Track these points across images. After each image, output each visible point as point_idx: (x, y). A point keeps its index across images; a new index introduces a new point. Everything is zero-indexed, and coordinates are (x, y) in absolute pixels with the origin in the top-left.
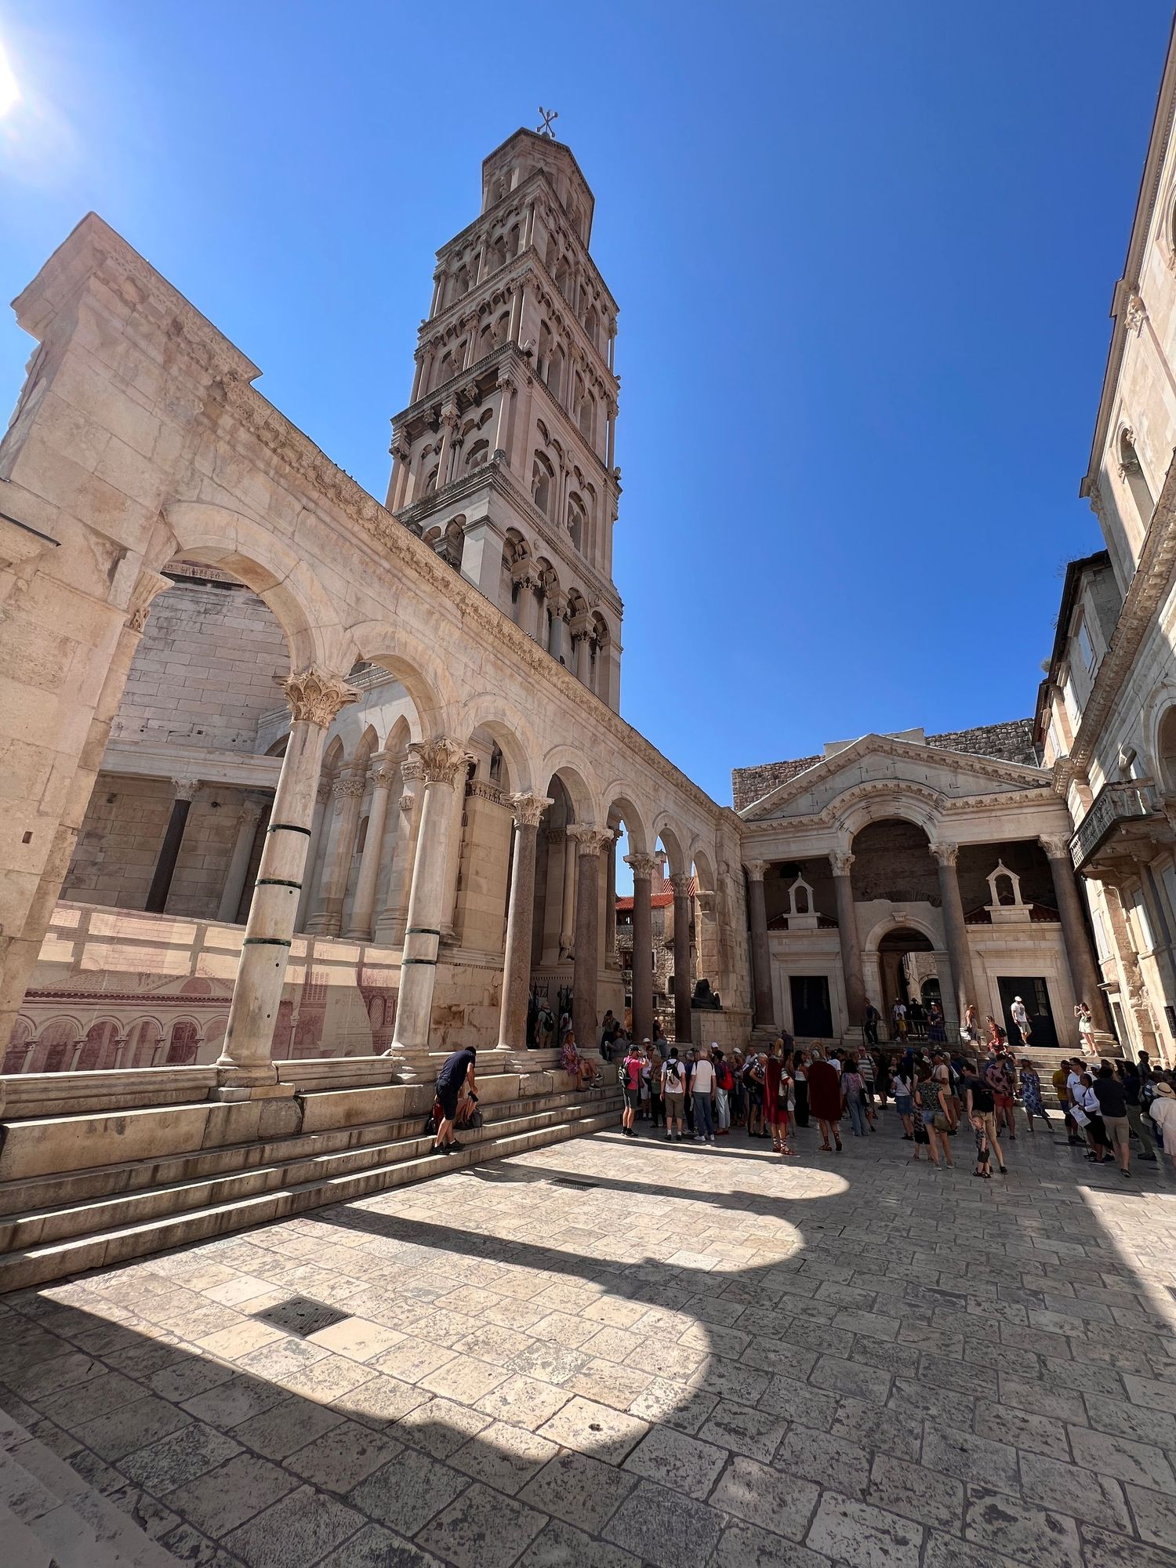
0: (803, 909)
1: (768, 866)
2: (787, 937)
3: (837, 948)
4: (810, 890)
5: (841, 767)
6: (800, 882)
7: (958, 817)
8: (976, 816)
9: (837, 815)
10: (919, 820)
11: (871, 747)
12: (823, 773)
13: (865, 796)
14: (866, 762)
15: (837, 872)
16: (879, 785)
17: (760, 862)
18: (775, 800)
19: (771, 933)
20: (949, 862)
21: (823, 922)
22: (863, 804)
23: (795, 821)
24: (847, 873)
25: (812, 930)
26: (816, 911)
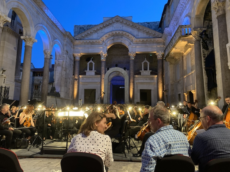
1: (82, 55)
2: (85, 77)
4: (94, 64)
5: (107, 25)
6: (91, 61)
7: (137, 45)
9: (104, 41)
10: (127, 44)
11: (117, 20)
12: (102, 27)
13: (113, 36)
14: (115, 25)
15: (102, 59)
16: (117, 32)
18: (86, 33)
19: (81, 76)
20: (133, 58)
21: (97, 73)
22: (112, 38)
23: (91, 41)
24: (105, 59)
25: (93, 76)
26: (95, 70)
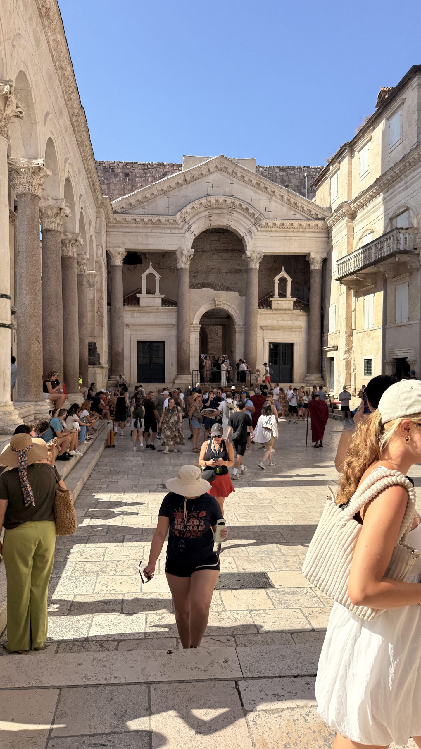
0: (151, 291)
3: (174, 321)
4: (158, 277)
5: (194, 179)
7: (267, 234)
8: (278, 234)
9: (187, 219)
10: (242, 232)
11: (219, 166)
12: (181, 181)
13: (209, 207)
14: (212, 177)
15: (181, 265)
16: (221, 199)
18: (139, 197)
19: (127, 308)
20: (255, 266)
21: (165, 302)
22: (207, 213)
23: (155, 219)
24: (188, 266)
25: (157, 307)
26: (161, 293)
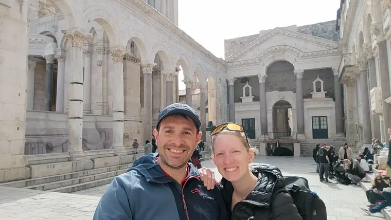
0: (247, 95)
1: (236, 79)
3: (259, 109)
4: (250, 88)
5: (265, 40)
6: (247, 85)
7: (305, 60)
8: (311, 59)
9: (262, 60)
10: (292, 61)
11: (276, 32)
12: (258, 43)
14: (274, 38)
15: (260, 81)
17: (233, 78)
18: (239, 54)
19: (236, 104)
20: (300, 77)
21: (255, 100)
22: (271, 55)
23: (246, 62)
24: (264, 82)
25: (250, 103)
26: (252, 95)
